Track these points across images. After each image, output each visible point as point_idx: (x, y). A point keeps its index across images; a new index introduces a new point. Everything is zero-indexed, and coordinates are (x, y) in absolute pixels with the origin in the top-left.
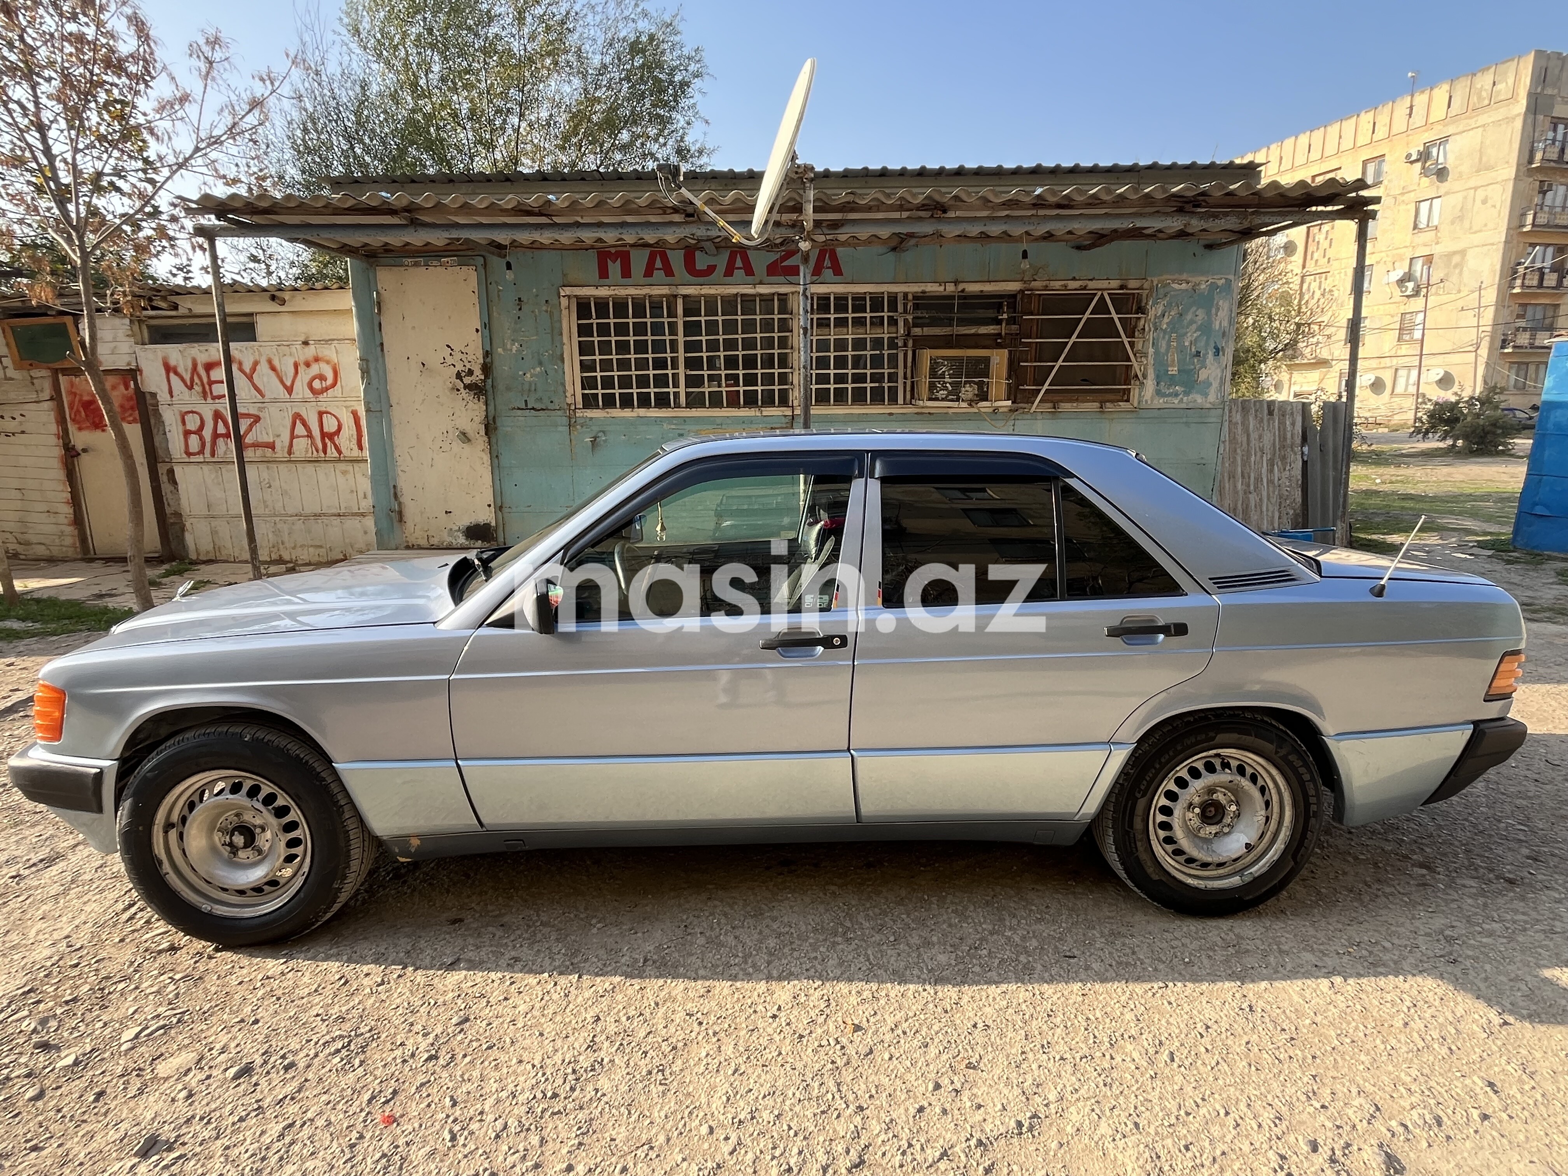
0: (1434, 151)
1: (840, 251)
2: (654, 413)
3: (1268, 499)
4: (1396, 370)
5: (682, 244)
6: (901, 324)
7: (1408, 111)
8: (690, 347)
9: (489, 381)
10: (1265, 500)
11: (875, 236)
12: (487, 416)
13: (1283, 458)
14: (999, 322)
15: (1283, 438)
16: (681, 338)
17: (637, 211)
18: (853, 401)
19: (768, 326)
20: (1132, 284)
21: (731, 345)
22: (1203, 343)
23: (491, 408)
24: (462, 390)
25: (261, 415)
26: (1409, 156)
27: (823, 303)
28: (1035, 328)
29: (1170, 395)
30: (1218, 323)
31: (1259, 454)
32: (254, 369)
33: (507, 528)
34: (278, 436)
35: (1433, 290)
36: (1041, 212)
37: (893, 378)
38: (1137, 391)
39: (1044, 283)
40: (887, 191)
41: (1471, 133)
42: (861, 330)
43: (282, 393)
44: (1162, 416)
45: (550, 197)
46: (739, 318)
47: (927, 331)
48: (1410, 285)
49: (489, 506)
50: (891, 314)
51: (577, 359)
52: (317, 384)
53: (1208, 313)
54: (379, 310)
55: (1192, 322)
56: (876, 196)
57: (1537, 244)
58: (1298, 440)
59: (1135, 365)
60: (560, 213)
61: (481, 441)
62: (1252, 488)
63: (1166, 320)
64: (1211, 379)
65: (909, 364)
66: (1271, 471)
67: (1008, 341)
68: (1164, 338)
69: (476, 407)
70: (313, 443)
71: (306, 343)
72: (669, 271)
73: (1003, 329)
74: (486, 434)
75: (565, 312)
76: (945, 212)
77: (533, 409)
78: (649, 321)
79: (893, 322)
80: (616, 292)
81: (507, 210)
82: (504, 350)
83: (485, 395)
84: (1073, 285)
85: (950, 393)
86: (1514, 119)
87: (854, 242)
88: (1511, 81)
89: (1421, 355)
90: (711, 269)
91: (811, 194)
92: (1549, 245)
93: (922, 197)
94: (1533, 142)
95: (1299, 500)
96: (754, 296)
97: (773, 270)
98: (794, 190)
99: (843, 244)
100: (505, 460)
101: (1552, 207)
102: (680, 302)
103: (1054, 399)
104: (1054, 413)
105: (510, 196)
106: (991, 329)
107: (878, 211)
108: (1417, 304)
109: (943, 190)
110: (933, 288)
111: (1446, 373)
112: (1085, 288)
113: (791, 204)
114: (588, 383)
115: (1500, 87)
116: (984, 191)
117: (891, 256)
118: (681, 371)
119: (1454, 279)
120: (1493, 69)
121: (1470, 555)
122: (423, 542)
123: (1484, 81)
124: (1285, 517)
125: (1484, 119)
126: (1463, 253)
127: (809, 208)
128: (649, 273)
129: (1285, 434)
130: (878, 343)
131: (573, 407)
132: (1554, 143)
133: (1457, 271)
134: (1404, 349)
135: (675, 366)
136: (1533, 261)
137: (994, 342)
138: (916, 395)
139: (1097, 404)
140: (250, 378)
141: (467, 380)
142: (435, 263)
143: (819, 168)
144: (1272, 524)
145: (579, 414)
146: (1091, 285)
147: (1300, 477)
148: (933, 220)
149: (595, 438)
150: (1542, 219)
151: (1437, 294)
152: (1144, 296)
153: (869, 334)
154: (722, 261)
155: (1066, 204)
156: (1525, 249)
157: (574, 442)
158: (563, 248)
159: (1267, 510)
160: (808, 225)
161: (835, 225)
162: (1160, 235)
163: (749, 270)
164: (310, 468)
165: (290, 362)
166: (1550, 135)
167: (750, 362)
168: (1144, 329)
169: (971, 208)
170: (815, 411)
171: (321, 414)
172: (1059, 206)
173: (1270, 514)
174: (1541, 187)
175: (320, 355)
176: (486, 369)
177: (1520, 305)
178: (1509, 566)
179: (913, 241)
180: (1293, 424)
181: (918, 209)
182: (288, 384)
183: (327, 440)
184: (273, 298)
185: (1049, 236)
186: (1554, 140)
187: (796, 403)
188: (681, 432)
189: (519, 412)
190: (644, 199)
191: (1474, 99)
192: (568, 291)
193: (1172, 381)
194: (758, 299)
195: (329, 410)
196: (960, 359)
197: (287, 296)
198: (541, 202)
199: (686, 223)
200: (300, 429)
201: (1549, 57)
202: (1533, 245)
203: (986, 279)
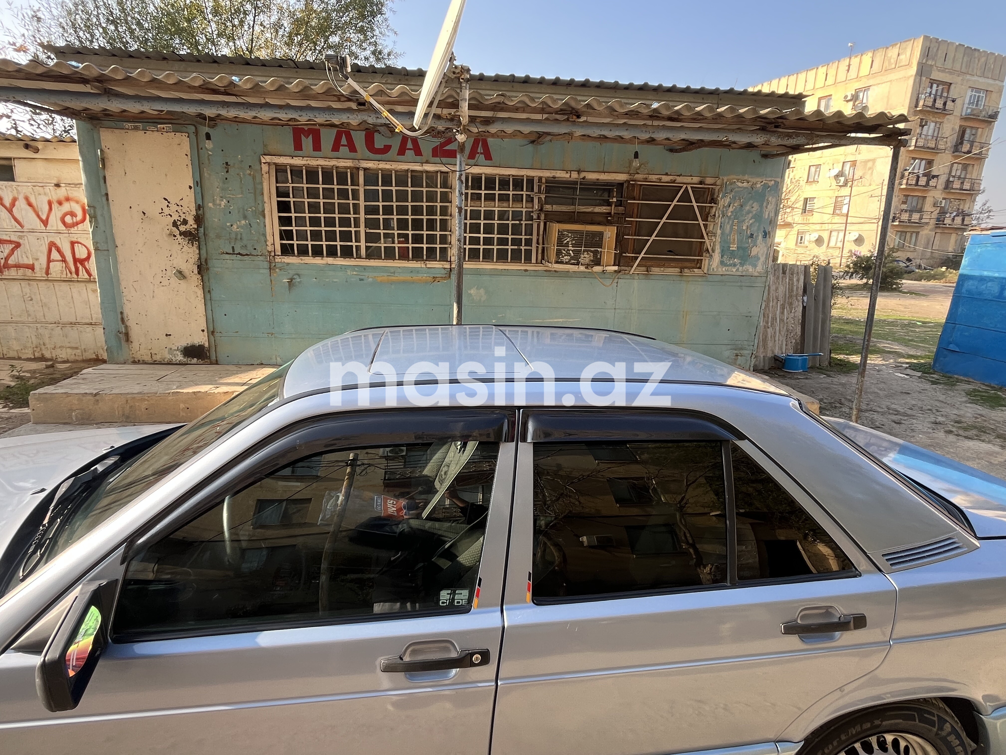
0: (861, 95)
1: (490, 140)
2: (340, 261)
3: (780, 332)
4: (831, 231)
5: (362, 127)
6: (536, 201)
7: (847, 68)
8: (370, 210)
9: (202, 230)
10: (778, 333)
11: (519, 131)
12: (200, 259)
13: (791, 304)
14: (609, 204)
15: (791, 290)
16: (362, 203)
17: (315, 97)
18: (498, 258)
19: (431, 197)
20: (709, 181)
21: (402, 210)
22: (756, 228)
23: (203, 252)
24: (178, 236)
25: (21, 241)
26: (846, 97)
27: (476, 181)
28: (636, 210)
29: (730, 265)
30: (767, 213)
31: (775, 301)
32: (13, 204)
33: (218, 349)
34: (37, 259)
35: (855, 183)
36: (656, 123)
37: (529, 242)
38: (707, 261)
39: (645, 176)
40: (532, 95)
41: (883, 85)
42: (505, 204)
43: (39, 225)
44: (723, 279)
45: (234, 78)
46: (410, 189)
47: (556, 208)
48: (842, 179)
49: (203, 331)
50: (528, 193)
51: (276, 215)
52: (68, 219)
53: (761, 206)
54: (104, 165)
55: (749, 212)
56: (522, 99)
57: (917, 158)
58: (801, 292)
59: (707, 241)
60: (244, 93)
61: (195, 279)
62: (770, 324)
63: (731, 209)
64: (760, 255)
65: (541, 232)
66: (782, 313)
67: (616, 219)
68: (728, 222)
69: (191, 250)
70: (67, 267)
71: (58, 185)
72: (352, 148)
73: (613, 210)
74: (199, 273)
75: (266, 176)
76: (578, 117)
77: (239, 254)
78: (336, 187)
79: (530, 200)
80: (309, 162)
81: (194, 87)
82: (214, 204)
83: (198, 241)
84: (665, 178)
85: (572, 258)
86: (909, 78)
87: (502, 135)
88: (908, 53)
89: (846, 223)
90: (387, 149)
91: (467, 94)
92: (923, 159)
93: (560, 103)
94: (919, 94)
95: (799, 333)
96: (421, 172)
97: (436, 152)
98: (453, 89)
99: (493, 135)
100: (215, 294)
101: (926, 136)
102: (361, 173)
103: (647, 264)
104: (647, 275)
105: (194, 75)
106: (603, 209)
107: (524, 112)
108: (845, 191)
109: (579, 98)
110: (561, 175)
111: (860, 235)
112: (674, 182)
113: (450, 100)
114: (286, 235)
115: (902, 57)
116: (612, 102)
117: (530, 147)
118: (362, 229)
119: (867, 176)
120: (898, 45)
121: (907, 375)
122: (147, 358)
123: (893, 52)
124: (790, 344)
125: (893, 76)
126: (874, 161)
127: (465, 106)
128: (336, 147)
129: (792, 287)
130: (517, 215)
131: (273, 254)
132: (930, 96)
133: (870, 172)
134: (837, 219)
135: (357, 225)
136: (913, 169)
137: (606, 219)
138: (546, 258)
139: (678, 270)
140: (10, 211)
141: (183, 228)
142: (152, 128)
143: (475, 72)
144: (781, 349)
145: (278, 259)
146: (679, 179)
147: (800, 317)
148: (569, 123)
149: (292, 279)
150: (920, 144)
151: (857, 186)
152: (717, 190)
153: (511, 208)
154: (396, 144)
155: (676, 117)
156: (909, 161)
157: (273, 282)
158: (263, 123)
159: (779, 340)
160: (465, 120)
161: (487, 121)
162: (734, 145)
163: (418, 152)
164: (65, 286)
165: (45, 200)
166: (929, 90)
167: (417, 225)
168: (715, 215)
169: (600, 115)
170: (467, 265)
171: (73, 244)
172: (670, 119)
173: (780, 342)
174: (921, 123)
175: (71, 195)
176: (199, 219)
177: (904, 195)
178: (934, 386)
179: (549, 138)
180: (798, 280)
181: (557, 113)
182: (44, 217)
183: (79, 265)
184: (27, 146)
185: (651, 141)
186: (930, 93)
187: (453, 259)
188: (362, 277)
189: (227, 256)
190: (319, 87)
191: (886, 64)
192: (268, 159)
193: (733, 255)
194: (424, 175)
195: (79, 240)
196: (581, 233)
197: (40, 145)
198: (225, 83)
199: (359, 110)
200: (55, 255)
201: (931, 41)
202: (914, 159)
203: (601, 170)
